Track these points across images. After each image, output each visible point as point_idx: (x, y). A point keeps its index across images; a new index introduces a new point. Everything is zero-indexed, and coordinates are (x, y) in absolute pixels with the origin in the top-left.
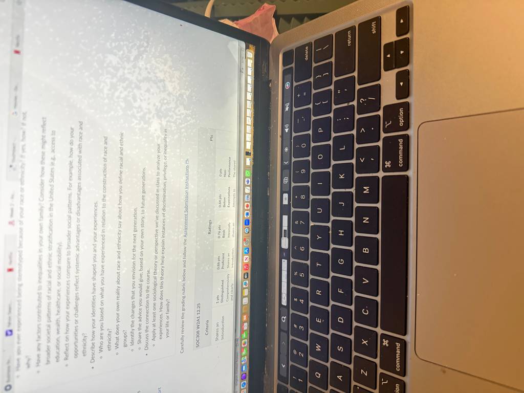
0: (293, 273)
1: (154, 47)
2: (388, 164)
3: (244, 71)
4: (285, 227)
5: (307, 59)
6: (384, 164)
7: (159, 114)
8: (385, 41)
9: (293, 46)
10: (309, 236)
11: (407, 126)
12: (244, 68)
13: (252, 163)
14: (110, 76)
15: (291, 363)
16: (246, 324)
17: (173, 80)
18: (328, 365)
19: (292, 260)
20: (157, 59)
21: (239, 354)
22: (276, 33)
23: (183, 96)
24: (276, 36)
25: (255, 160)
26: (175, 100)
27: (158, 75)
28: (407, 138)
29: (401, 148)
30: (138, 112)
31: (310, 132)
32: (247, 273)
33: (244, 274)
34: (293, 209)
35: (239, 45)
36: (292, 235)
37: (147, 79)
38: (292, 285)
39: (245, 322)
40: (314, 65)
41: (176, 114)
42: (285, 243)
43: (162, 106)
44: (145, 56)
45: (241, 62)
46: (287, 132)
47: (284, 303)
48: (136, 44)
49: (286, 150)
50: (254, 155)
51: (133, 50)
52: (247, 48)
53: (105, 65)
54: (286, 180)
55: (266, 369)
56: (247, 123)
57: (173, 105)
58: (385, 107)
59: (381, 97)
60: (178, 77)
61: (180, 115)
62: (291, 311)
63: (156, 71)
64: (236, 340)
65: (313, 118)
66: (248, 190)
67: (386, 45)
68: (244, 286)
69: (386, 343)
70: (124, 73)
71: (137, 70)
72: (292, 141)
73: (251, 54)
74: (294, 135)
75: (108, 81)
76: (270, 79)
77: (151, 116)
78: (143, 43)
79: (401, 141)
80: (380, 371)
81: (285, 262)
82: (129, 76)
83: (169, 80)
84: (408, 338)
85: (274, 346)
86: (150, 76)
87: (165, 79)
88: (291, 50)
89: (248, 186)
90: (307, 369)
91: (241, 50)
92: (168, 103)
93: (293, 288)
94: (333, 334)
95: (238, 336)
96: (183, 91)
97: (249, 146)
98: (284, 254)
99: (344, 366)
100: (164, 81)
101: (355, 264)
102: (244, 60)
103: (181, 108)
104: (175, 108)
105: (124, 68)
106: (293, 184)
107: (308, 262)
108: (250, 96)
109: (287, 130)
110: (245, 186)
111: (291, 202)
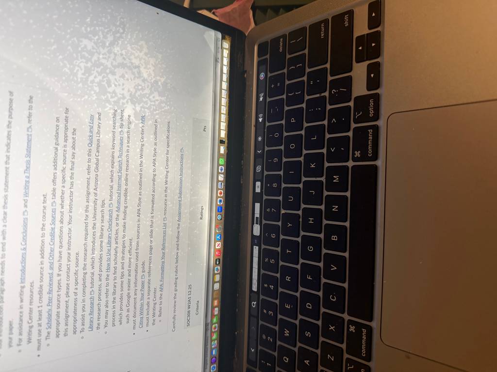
0: (264, 260)
1: (130, 34)
2: (358, 154)
3: (220, 60)
4: (257, 215)
5: (281, 50)
6: (354, 154)
7: (134, 100)
8: (357, 33)
9: (268, 37)
10: (280, 223)
11: (377, 117)
12: (220, 58)
13: (226, 151)
14: (84, 61)
15: (260, 347)
16: (217, 309)
17: (148, 66)
18: (296, 349)
19: (263, 247)
20: (133, 46)
21: (209, 338)
22: (253, 25)
23: (158, 83)
24: (253, 27)
25: (229, 148)
26: (150, 86)
27: (134, 61)
28: (376, 129)
29: (371, 138)
30: (112, 97)
31: (283, 122)
32: (219, 259)
33: (216, 260)
34: (265, 197)
35: (215, 35)
36: (264, 222)
37: (122, 65)
38: (262, 272)
39: (216, 307)
40: (288, 56)
41: (150, 100)
42: (257, 230)
43: (136, 92)
44: (120, 42)
45: (217, 52)
46: (261, 121)
47: (255, 288)
48: (111, 30)
49: (260, 139)
50: (228, 143)
51: (109, 36)
52: (223, 38)
53: (80, 49)
54: (259, 169)
55: (235, 353)
56: (222, 112)
57: (147, 91)
58: (356, 98)
59: (353, 88)
60: (154, 64)
61: (154, 102)
62: (262, 297)
63: (131, 57)
64: (206, 325)
65: (286, 108)
66: (221, 178)
67: (358, 38)
68: (216, 272)
69: (352, 329)
70: (99, 58)
71: (112, 56)
72: (266, 130)
73: (226, 45)
74: (267, 124)
75: (82, 65)
76: (245, 70)
77: (125, 101)
78: (119, 29)
79: (370, 131)
80: (346, 356)
81: (256, 249)
82: (104, 61)
83: (144, 66)
84: (374, 324)
85: (244, 330)
86: (125, 62)
87: (140, 65)
88: (266, 42)
89: (221, 173)
90: (276, 354)
91: (216, 40)
92: (143, 89)
93: (264, 275)
94: (301, 320)
95: (209, 321)
96: (158, 78)
97: (223, 134)
98: (256, 241)
99: (311, 351)
100: (138, 67)
101: (324, 251)
102: (220, 50)
103: (156, 94)
104: (150, 95)
105: (99, 54)
106: (266, 173)
107: (279, 249)
108: (225, 86)
109: (260, 120)
110: (218, 173)
111: (264, 190)
